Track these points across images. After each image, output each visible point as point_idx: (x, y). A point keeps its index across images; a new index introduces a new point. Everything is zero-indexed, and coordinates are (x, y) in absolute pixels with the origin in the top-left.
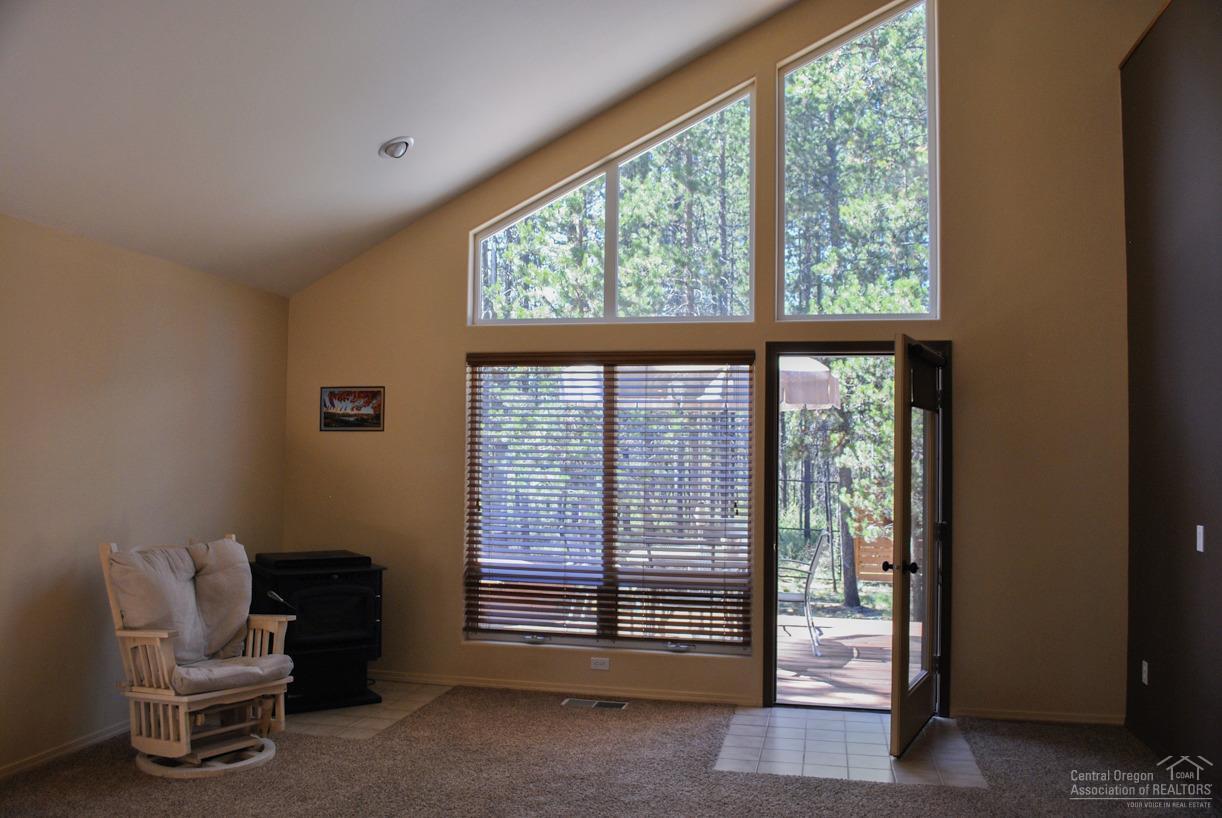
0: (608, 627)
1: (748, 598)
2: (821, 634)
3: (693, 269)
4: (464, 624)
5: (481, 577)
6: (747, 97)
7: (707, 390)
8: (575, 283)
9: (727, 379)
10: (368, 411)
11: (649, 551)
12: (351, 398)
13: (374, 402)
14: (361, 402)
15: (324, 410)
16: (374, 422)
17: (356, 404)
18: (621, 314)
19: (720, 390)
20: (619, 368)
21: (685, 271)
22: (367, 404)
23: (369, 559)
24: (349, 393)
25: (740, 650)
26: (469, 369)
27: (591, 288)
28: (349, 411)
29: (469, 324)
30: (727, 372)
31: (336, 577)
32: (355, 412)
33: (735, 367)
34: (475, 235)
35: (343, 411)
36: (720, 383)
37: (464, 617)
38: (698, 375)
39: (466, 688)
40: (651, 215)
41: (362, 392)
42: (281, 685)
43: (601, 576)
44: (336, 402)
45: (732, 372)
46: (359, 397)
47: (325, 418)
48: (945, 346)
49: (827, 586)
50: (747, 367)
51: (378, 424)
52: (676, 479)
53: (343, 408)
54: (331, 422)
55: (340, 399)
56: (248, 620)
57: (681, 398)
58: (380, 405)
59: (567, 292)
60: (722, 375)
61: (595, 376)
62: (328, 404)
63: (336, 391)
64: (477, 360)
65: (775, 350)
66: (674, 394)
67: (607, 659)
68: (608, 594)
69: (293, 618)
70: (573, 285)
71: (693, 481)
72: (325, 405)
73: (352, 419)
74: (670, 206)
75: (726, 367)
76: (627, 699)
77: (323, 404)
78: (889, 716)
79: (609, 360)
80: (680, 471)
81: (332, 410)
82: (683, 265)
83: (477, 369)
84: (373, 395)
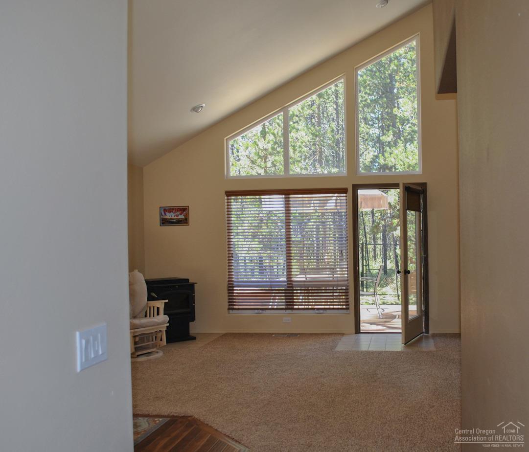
0: (290, 305)
1: (348, 289)
2: (384, 311)
3: (322, 138)
4: (227, 307)
5: (234, 287)
6: (342, 80)
7: (328, 205)
8: (262, 148)
9: (336, 200)
10: (182, 217)
11: (306, 275)
12: (174, 211)
13: (184, 213)
14: (179, 213)
15: (162, 217)
16: (185, 222)
17: (177, 214)
18: (291, 173)
19: (334, 204)
20: (291, 196)
21: (317, 139)
22: (181, 214)
23: (188, 280)
24: (173, 209)
25: (345, 311)
26: (226, 198)
27: (270, 150)
28: (173, 217)
29: (226, 178)
30: (337, 197)
31: (177, 287)
32: (176, 217)
33: (340, 195)
34: (227, 139)
35: (170, 217)
36: (334, 201)
37: (227, 304)
38: (325, 198)
39: (230, 333)
40: (299, 111)
41: (179, 209)
42: (164, 327)
43: (286, 284)
44: (167, 213)
45: (339, 197)
46: (177, 211)
47: (162, 220)
48: (424, 185)
49: (395, 298)
50: (345, 195)
51: (187, 223)
52: (315, 245)
53: (170, 216)
54: (165, 222)
55: (169, 212)
56: (147, 304)
57: (318, 208)
58: (187, 214)
59: (259, 153)
60: (335, 198)
61: (282, 200)
62: (163, 214)
63: (167, 208)
64: (229, 194)
65: (356, 187)
66: (314, 207)
67: (290, 318)
68: (289, 291)
69: (167, 301)
70: (262, 150)
71: (324, 245)
72: (162, 215)
73: (174, 221)
74: (309, 105)
75: (336, 195)
76: (299, 334)
77: (161, 214)
78: (401, 335)
79: (287, 193)
80: (317, 242)
81: (165, 217)
82: (316, 136)
83: (229, 198)
84: (184, 210)
